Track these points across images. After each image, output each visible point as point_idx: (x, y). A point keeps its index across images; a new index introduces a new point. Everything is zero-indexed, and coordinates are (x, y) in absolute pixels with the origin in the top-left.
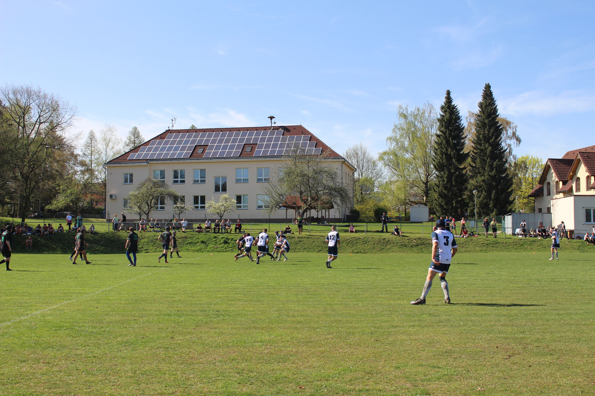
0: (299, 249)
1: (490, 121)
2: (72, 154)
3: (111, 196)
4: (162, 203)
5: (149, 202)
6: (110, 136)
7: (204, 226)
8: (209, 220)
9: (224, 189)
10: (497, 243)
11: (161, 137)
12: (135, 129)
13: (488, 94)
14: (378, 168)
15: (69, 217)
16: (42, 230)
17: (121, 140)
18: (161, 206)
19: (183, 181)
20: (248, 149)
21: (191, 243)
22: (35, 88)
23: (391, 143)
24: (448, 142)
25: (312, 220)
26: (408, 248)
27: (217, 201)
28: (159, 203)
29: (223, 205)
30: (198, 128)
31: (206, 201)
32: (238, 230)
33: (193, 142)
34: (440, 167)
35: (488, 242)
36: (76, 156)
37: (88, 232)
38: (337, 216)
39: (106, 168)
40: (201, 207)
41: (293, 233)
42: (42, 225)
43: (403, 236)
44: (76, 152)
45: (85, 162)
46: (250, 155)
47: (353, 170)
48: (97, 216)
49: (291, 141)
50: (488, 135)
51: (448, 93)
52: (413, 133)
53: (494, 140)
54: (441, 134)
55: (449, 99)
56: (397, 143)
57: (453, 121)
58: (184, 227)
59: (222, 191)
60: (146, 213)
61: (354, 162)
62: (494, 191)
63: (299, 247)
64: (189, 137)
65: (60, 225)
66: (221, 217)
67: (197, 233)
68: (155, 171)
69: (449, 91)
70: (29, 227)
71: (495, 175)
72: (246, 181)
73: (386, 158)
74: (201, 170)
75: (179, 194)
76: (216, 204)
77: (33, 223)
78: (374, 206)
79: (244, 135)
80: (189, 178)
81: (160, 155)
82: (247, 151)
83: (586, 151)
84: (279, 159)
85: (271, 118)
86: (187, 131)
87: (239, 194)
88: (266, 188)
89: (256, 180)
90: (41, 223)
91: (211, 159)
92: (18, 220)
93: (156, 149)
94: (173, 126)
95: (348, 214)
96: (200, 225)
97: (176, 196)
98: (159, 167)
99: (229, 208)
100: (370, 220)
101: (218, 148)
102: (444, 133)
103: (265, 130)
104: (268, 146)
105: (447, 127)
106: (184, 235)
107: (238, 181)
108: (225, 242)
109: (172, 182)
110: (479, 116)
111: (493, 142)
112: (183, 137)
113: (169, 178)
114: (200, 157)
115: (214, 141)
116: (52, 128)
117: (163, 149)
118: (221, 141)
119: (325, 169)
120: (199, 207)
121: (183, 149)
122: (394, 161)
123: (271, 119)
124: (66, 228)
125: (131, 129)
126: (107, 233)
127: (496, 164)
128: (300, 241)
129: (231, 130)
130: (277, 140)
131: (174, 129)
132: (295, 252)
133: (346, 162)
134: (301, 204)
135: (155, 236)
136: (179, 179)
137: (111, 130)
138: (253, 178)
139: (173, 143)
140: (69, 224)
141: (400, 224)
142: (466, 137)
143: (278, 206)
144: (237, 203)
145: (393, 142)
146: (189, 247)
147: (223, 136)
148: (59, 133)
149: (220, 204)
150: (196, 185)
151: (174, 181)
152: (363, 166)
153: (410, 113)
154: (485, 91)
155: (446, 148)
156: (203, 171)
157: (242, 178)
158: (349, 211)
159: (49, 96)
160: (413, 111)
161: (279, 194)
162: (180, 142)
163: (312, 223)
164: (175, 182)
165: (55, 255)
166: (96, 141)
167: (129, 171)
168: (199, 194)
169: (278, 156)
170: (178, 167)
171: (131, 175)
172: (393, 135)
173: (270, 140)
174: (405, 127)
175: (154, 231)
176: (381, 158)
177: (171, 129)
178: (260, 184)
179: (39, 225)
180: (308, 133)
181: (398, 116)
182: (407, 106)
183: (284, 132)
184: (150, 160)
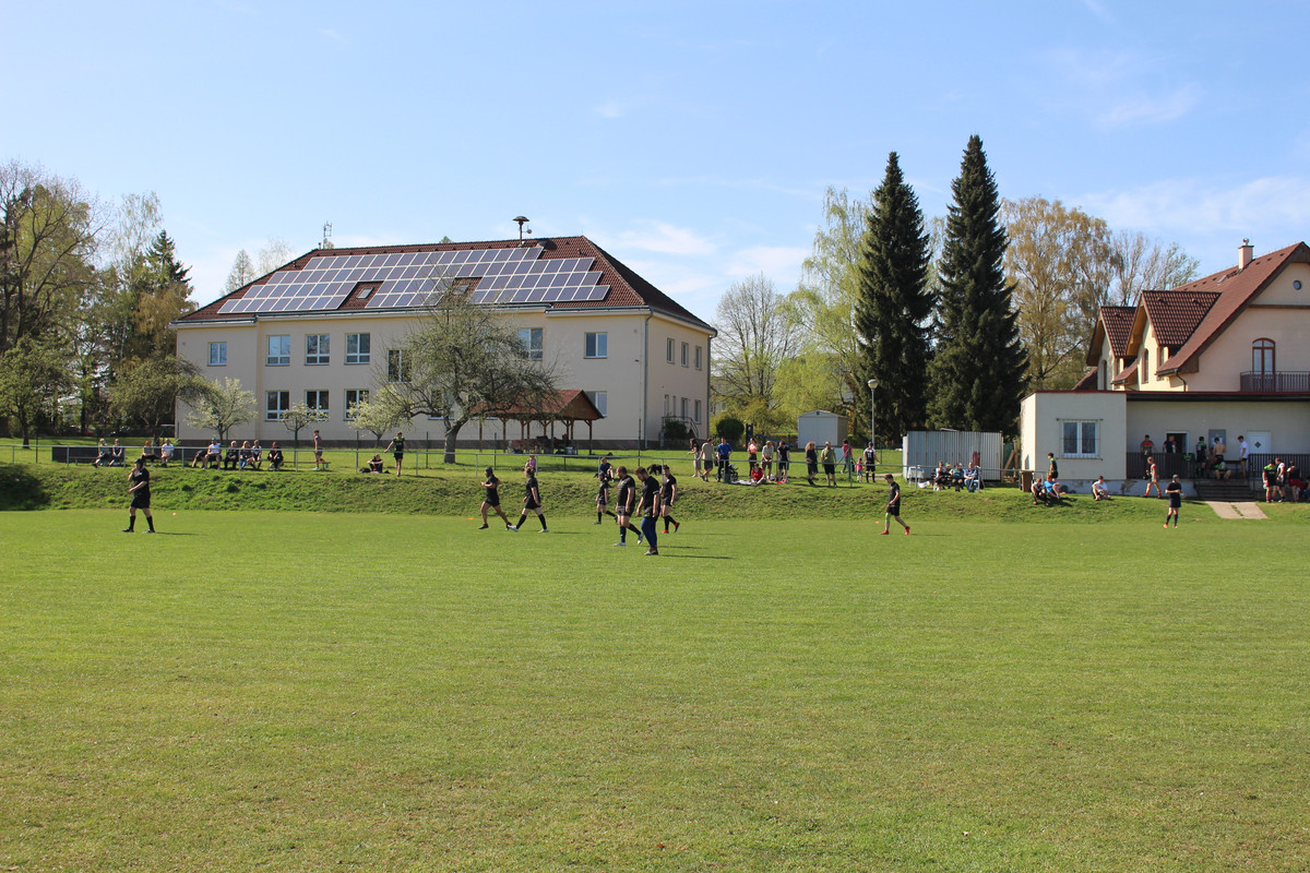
0: (376, 506)
1: (975, 222)
9: (407, 376)
10: (818, 498)
11: (297, 264)
13: (975, 158)
18: (282, 411)
19: (325, 360)
20: (460, 289)
21: (163, 490)
23: (809, 274)
24: (884, 271)
29: (381, 411)
33: (357, 273)
34: (866, 326)
35: (800, 496)
46: (460, 303)
47: (706, 332)
49: (553, 270)
50: (970, 254)
51: (894, 159)
53: (981, 265)
54: (873, 251)
55: (894, 173)
57: (897, 222)
59: (404, 380)
62: (977, 381)
63: (378, 501)
64: (351, 264)
68: (271, 338)
69: (895, 154)
71: (981, 346)
74: (361, 335)
76: (368, 407)
79: (461, 259)
80: (338, 351)
81: (283, 302)
82: (457, 294)
83: (1195, 290)
84: (514, 310)
85: (521, 221)
91: (382, 310)
93: (279, 291)
98: (280, 329)
101: (400, 287)
102: (879, 250)
103: (508, 247)
104: (501, 283)
105: (885, 237)
108: (232, 489)
109: (304, 361)
110: (953, 209)
111: (978, 269)
112: (338, 264)
113: (298, 353)
114: (361, 305)
115: (397, 273)
118: (410, 272)
121: (332, 290)
123: (521, 224)
127: (985, 320)
129: (437, 248)
130: (524, 268)
136: (318, 355)
139: (316, 277)
142: (928, 258)
147: (419, 261)
149: (376, 407)
150: (351, 368)
151: (308, 358)
154: (968, 153)
155: (881, 283)
156: (365, 339)
158: (663, 424)
162: (330, 276)
164: (311, 360)
167: (219, 337)
169: (513, 305)
170: (317, 330)
171: (223, 346)
172: (817, 254)
173: (510, 269)
174: (838, 238)
181: (825, 214)
182: (846, 189)
183: (543, 253)
184: (261, 314)
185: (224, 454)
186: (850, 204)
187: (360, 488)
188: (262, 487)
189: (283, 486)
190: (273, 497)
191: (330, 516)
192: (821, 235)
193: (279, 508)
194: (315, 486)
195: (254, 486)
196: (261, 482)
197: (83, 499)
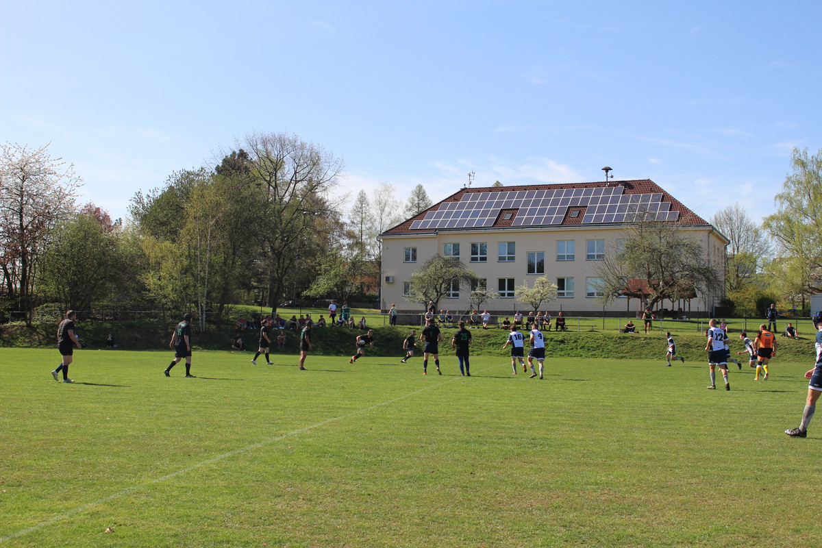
0: (646, 355)
2: (337, 223)
3: (387, 279)
4: (456, 288)
5: (438, 286)
6: (386, 198)
7: (513, 320)
8: (520, 312)
9: (541, 270)
11: (454, 198)
12: (420, 187)
14: (762, 240)
15: (333, 307)
16: (298, 322)
17: (401, 202)
18: (454, 292)
19: (484, 259)
20: (574, 214)
21: (495, 344)
22: (289, 136)
23: (782, 203)
25: (664, 314)
26: (808, 356)
27: (531, 286)
28: (451, 289)
29: (539, 292)
30: (504, 186)
31: (515, 287)
32: (559, 327)
33: (498, 204)
36: (342, 225)
37: (357, 327)
38: (702, 309)
39: (381, 240)
40: (509, 295)
41: (638, 332)
42: (298, 317)
43: (800, 338)
44: (343, 219)
45: (353, 232)
46: (576, 222)
47: (725, 242)
48: (369, 305)
49: (636, 202)
52: (815, 188)
56: (791, 204)
58: (485, 322)
59: (537, 272)
60: (435, 302)
61: (726, 231)
63: (646, 352)
64: (493, 197)
65: (321, 316)
66: (536, 308)
67: (503, 330)
68: (446, 245)
70: (281, 320)
72: (571, 258)
73: (774, 224)
74: (508, 243)
75: (479, 276)
76: (529, 290)
77: (286, 314)
78: (757, 294)
79: (568, 194)
80: (492, 254)
81: (453, 222)
82: (573, 216)
84: (618, 227)
85: (607, 170)
86: (490, 189)
87: (561, 276)
88: (599, 268)
89: (585, 257)
90: (297, 313)
91: (523, 227)
92: (268, 310)
93: (448, 215)
94: (470, 184)
95: (717, 306)
96: (507, 319)
97: (474, 279)
98: (451, 239)
99: (547, 296)
100: (750, 315)
101: (532, 212)
103: (598, 186)
104: (602, 209)
106: (485, 332)
107: (560, 258)
109: (469, 259)
112: (484, 198)
113: (465, 255)
114: (507, 225)
115: (526, 203)
116: (312, 188)
117: (457, 214)
118: (536, 203)
119: (685, 241)
120: (506, 295)
121: (484, 214)
122: (786, 228)
123: (607, 172)
124: (328, 321)
125: (414, 189)
126: (383, 328)
128: (648, 344)
129: (550, 187)
130: (615, 200)
131: (471, 186)
132: (640, 358)
133: (714, 231)
134: (649, 290)
135: (446, 333)
136: (479, 256)
137: (387, 189)
138: (580, 254)
139: (471, 205)
140: (333, 316)
141: (795, 321)
143: (616, 294)
144: (558, 289)
145: (786, 201)
146: (491, 349)
147: (540, 195)
148: (320, 194)
149: (535, 290)
150: (502, 264)
151: (472, 258)
152: (739, 237)
153: (811, 159)
156: (511, 245)
157: (566, 254)
158: (719, 301)
159: (308, 145)
160: (816, 156)
161: (618, 277)
162: (480, 205)
163: (665, 319)
164: (474, 259)
165: (314, 357)
166: (368, 205)
167: (411, 244)
168: (507, 276)
169: (616, 224)
170: (478, 239)
171: (414, 251)
172: (786, 191)
173: (605, 200)
174: (803, 179)
175: (445, 326)
176: (767, 225)
177: (467, 187)
178: (591, 263)
179: (294, 317)
180: (658, 189)
181: (792, 164)
182: (807, 148)
183: (625, 190)
184: (440, 230)
185: (525, 320)
186: (810, 158)
187: (630, 343)
188: (562, 342)
189: (575, 342)
190: (573, 349)
191: (619, 361)
192: (789, 179)
193: (581, 356)
194: (597, 341)
195: (557, 341)
196: (560, 338)
197: (445, 349)
